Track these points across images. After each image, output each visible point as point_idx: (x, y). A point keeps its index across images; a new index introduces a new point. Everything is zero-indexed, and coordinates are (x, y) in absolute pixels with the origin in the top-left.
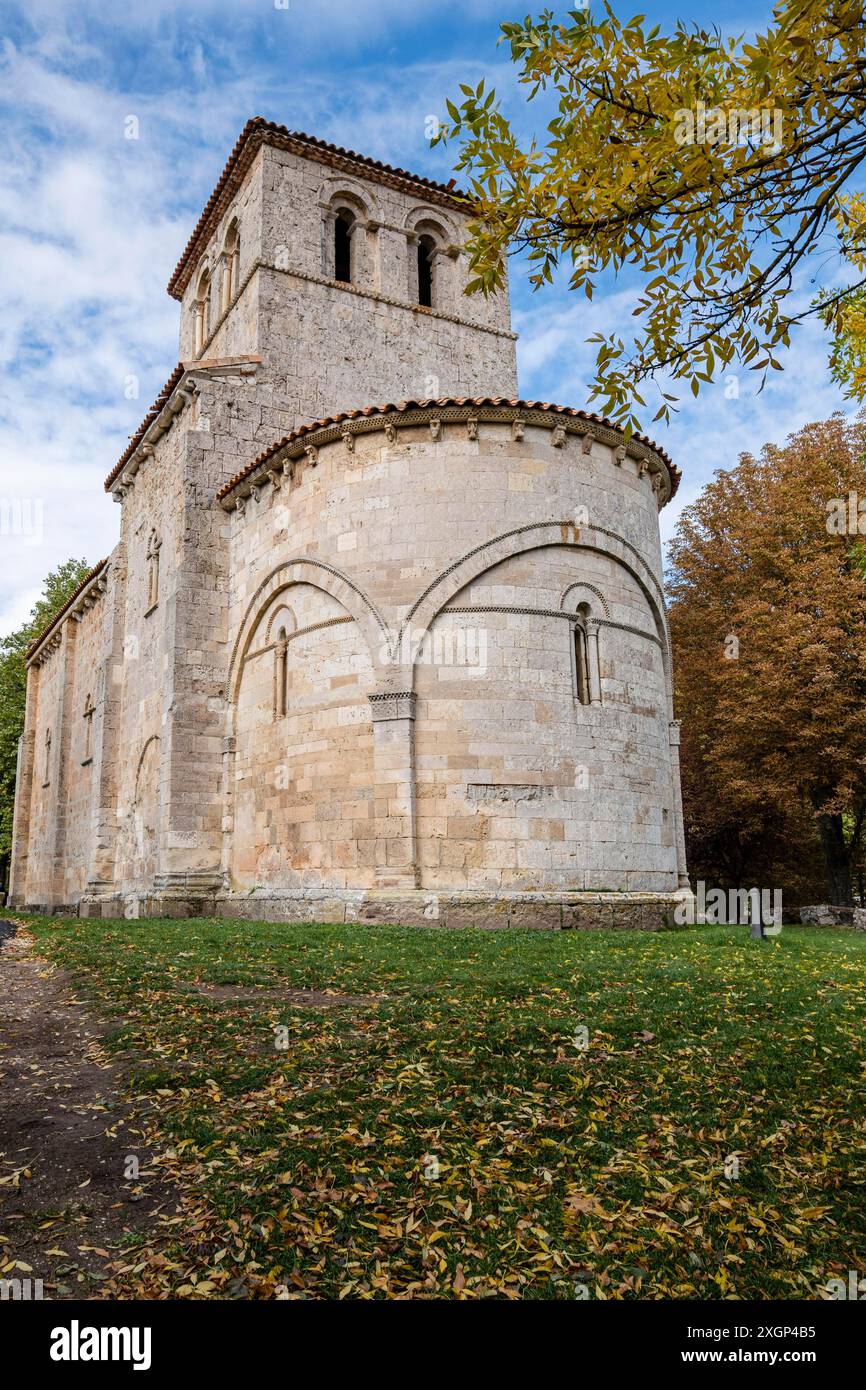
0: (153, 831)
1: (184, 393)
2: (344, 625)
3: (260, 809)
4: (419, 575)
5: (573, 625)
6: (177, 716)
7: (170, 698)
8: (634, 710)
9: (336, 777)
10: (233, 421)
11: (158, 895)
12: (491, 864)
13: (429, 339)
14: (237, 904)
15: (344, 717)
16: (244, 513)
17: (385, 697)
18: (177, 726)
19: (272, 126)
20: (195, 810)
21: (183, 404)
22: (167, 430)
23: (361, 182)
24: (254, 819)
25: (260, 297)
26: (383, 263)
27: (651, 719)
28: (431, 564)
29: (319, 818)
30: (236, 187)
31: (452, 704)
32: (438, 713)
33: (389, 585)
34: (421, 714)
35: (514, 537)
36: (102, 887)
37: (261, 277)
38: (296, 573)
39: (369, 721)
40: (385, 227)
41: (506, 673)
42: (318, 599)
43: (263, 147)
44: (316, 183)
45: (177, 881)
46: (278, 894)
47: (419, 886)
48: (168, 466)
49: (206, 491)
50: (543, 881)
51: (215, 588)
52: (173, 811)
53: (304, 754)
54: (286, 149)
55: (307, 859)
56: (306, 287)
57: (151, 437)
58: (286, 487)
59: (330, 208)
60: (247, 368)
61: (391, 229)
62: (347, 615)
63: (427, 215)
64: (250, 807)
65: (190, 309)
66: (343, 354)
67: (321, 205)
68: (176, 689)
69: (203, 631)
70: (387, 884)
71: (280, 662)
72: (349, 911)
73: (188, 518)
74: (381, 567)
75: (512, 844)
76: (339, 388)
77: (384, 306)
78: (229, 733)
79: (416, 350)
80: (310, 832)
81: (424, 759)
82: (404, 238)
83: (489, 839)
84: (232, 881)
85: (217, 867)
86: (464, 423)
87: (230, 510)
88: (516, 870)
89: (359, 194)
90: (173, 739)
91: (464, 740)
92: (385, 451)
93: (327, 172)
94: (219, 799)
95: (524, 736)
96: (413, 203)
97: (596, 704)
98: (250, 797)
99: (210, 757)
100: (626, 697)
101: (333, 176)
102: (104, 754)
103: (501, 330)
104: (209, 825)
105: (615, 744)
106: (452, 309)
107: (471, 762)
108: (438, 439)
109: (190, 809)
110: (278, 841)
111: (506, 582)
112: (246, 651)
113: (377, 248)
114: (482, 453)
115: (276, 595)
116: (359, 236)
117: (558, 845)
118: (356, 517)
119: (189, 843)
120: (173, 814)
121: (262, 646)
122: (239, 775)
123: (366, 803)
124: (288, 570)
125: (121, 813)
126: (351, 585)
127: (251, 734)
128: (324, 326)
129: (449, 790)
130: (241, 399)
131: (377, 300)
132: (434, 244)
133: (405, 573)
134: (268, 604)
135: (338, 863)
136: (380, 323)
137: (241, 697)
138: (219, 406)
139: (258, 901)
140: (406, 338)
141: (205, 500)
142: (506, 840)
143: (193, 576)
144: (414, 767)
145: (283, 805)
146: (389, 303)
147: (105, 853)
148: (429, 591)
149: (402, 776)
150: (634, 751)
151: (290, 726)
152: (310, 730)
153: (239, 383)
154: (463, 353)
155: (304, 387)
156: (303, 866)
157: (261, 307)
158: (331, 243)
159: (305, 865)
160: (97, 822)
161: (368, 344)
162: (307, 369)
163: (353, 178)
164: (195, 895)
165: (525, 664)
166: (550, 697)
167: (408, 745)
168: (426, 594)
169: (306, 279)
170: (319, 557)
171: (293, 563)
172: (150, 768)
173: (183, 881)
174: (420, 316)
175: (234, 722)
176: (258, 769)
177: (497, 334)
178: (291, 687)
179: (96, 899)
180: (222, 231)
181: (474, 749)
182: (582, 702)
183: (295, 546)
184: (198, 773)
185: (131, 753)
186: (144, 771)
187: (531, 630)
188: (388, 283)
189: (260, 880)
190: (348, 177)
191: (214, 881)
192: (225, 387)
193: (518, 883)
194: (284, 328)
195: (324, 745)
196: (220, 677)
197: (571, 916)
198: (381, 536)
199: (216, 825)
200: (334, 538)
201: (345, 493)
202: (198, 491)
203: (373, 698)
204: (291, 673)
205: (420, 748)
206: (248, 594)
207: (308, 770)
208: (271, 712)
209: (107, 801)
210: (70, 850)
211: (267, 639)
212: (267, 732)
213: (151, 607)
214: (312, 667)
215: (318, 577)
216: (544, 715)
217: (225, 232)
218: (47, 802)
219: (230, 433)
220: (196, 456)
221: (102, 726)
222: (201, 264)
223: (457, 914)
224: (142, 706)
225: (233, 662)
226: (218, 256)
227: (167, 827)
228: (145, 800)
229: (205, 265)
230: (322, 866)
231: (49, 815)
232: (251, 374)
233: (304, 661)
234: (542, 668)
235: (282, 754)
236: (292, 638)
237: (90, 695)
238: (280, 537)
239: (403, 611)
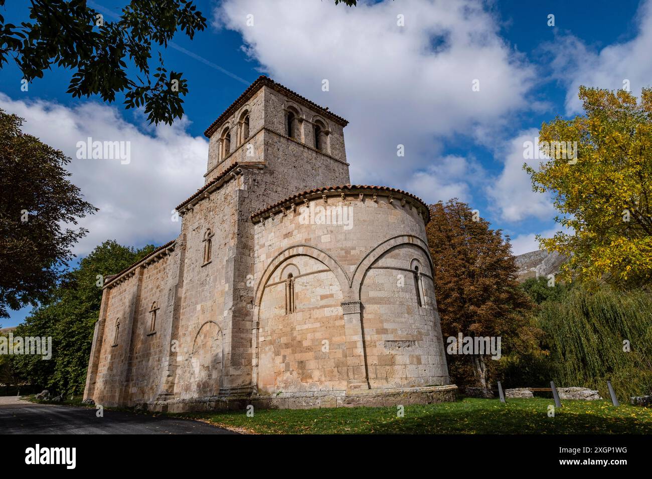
1: (234, 174)
2: (326, 273)
3: (277, 354)
4: (359, 253)
5: (415, 275)
6: (234, 312)
7: (231, 304)
9: (326, 339)
10: (256, 187)
11: (224, 399)
12: (397, 376)
13: (321, 162)
15: (327, 312)
16: (264, 224)
17: (348, 304)
18: (234, 317)
19: (269, 79)
20: (241, 356)
21: (233, 178)
22: (218, 188)
23: (297, 103)
24: (273, 359)
25: (264, 140)
26: (305, 133)
28: (363, 249)
29: (316, 358)
30: (248, 99)
31: (376, 307)
32: (370, 310)
33: (347, 257)
34: (364, 311)
35: (393, 240)
36: (168, 397)
37: (265, 133)
38: (301, 250)
39: (341, 314)
40: (305, 120)
41: (394, 294)
42: (312, 262)
43: (264, 87)
44: (282, 102)
45: (234, 391)
46: (297, 395)
47: (370, 388)
49: (246, 214)
50: (416, 382)
51: (249, 256)
53: (307, 329)
54: (273, 88)
55: (311, 377)
56: (280, 138)
57: (210, 191)
58: (291, 215)
59: (286, 111)
60: (261, 166)
61: (307, 121)
62: (326, 268)
63: (318, 118)
64: (270, 354)
65: (217, 142)
66: (293, 165)
67: (284, 110)
68: (234, 300)
69: (244, 274)
70: (355, 387)
71: (288, 288)
72: (339, 401)
73: (238, 225)
74: (342, 249)
75: (404, 367)
76: (292, 177)
77: (306, 149)
78: (256, 319)
79: (317, 166)
80: (312, 365)
81: (365, 330)
82: (311, 125)
83: (395, 365)
84: (259, 390)
85: (250, 384)
86: (372, 195)
87: (255, 223)
88: (406, 378)
89: (296, 108)
90: (233, 322)
91: (382, 322)
92: (341, 204)
93: (286, 98)
94: (251, 350)
95: (403, 320)
96: (314, 113)
97: (423, 306)
98: (270, 349)
99: (247, 331)
100: (432, 304)
101: (288, 100)
102: (172, 330)
103: (343, 162)
104: (246, 363)
105: (431, 323)
106: (328, 152)
107: (384, 331)
108: (363, 200)
109: (239, 356)
110: (291, 369)
111: (391, 257)
112: (266, 282)
113: (302, 127)
114: (378, 207)
115: (286, 259)
116: (296, 122)
117: (420, 366)
118: (329, 229)
119: (238, 372)
120: (232, 358)
121: (277, 280)
122: (262, 339)
123: (341, 351)
124: (295, 249)
125: (180, 359)
126: (329, 256)
127: (270, 321)
128: (287, 154)
129: (377, 344)
130: (259, 178)
131: (304, 146)
132: (320, 129)
133: (353, 252)
134: (281, 263)
136: (305, 154)
137: (263, 303)
138: (250, 180)
139: (284, 399)
140: (314, 161)
141: (245, 218)
142: (401, 365)
143: (241, 250)
144: (363, 334)
145: (294, 352)
146: (308, 148)
147: (170, 379)
148: (363, 260)
149: (358, 338)
151: (297, 317)
152: (310, 318)
153: (257, 172)
154: (332, 169)
155: (280, 176)
156: (308, 381)
157: (265, 144)
158: (287, 123)
159: (310, 381)
160: (167, 363)
161: (301, 162)
162: (281, 169)
163: (295, 102)
164: (242, 398)
165: (400, 290)
166: (412, 304)
167: (360, 325)
168: (362, 261)
169: (280, 135)
170: (312, 243)
171: (298, 246)
172: (205, 336)
173: (236, 391)
174: (317, 153)
175: (259, 315)
176: (275, 336)
178: (297, 299)
179: (165, 403)
181: (386, 326)
182: (420, 306)
183: (298, 238)
184: (242, 338)
185: (190, 329)
186: (201, 338)
188: (307, 140)
190: (293, 101)
191: (249, 390)
193: (408, 384)
194: (272, 153)
195: (318, 325)
196: (252, 294)
197: (431, 398)
198: (341, 237)
199: (250, 363)
200: (319, 237)
202: (242, 214)
203: (343, 304)
204: (298, 293)
205: (365, 325)
206: (268, 257)
207: (309, 336)
208: (284, 310)
210: (135, 378)
211: (280, 278)
212: (281, 319)
213: (206, 262)
214: (310, 291)
215: (313, 253)
216: (409, 312)
217: (240, 114)
218: (115, 355)
219: (254, 192)
220: (242, 200)
221: (172, 317)
222: (224, 125)
223: (388, 400)
224: (199, 307)
225: (258, 288)
226: (235, 123)
227: (229, 365)
228: (201, 352)
229: (226, 125)
230: (319, 380)
231: (117, 360)
232: (262, 169)
233: (304, 288)
234: (406, 292)
235: (293, 329)
236: (296, 277)
237: (155, 302)
238: (288, 235)
239: (353, 268)
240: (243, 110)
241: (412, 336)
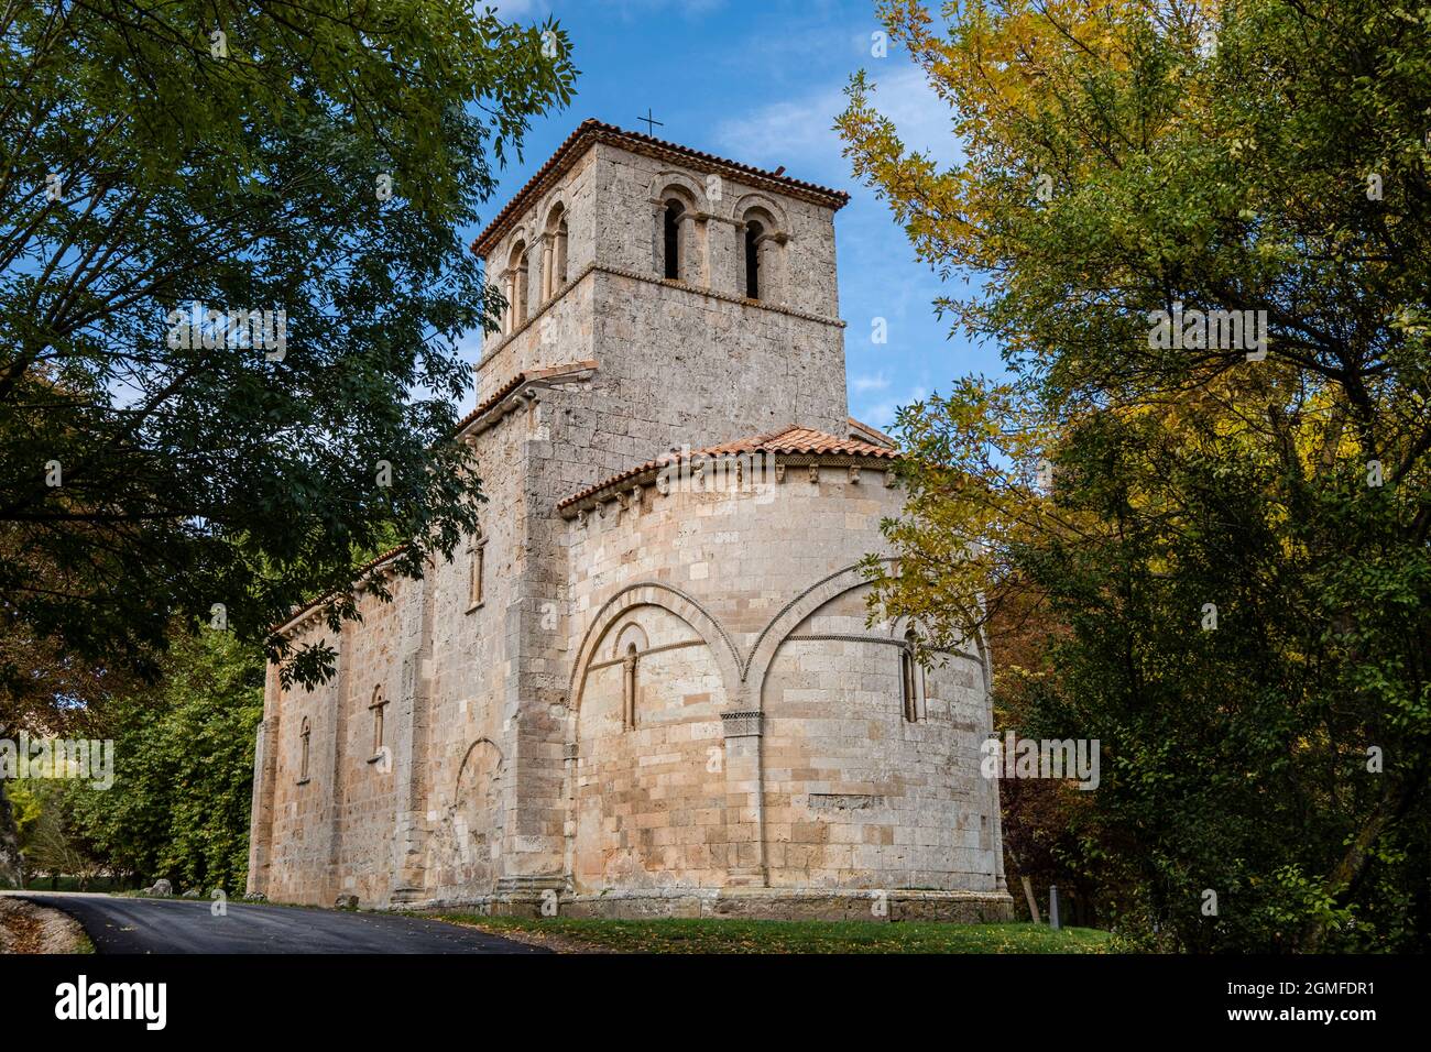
0: (483, 835)
1: (521, 399)
2: (696, 647)
3: (608, 813)
4: (766, 605)
5: (902, 650)
6: (522, 723)
7: (515, 705)
8: (955, 727)
9: (689, 786)
10: (571, 429)
11: (504, 898)
12: (829, 865)
13: (757, 333)
14: (584, 906)
15: (696, 731)
16: (586, 525)
17: (735, 716)
18: (523, 733)
19: (607, 127)
20: (539, 814)
21: (518, 406)
22: (494, 425)
23: (691, 173)
24: (601, 824)
25: (595, 301)
26: (712, 256)
27: (972, 734)
28: (776, 596)
29: (673, 824)
30: (562, 174)
31: (796, 723)
32: (783, 729)
33: (739, 614)
34: (768, 731)
35: (850, 572)
36: (413, 895)
37: (595, 279)
38: (649, 595)
39: (721, 736)
40: (714, 218)
41: (843, 695)
42: (670, 621)
43: (596, 146)
44: (645, 179)
45: (524, 884)
46: (634, 894)
47: (767, 885)
48: (496, 462)
49: (547, 501)
50: (874, 880)
51: (556, 596)
52: (519, 815)
53: (658, 765)
54: (619, 146)
55: (661, 861)
56: (638, 287)
57: (475, 430)
58: (635, 511)
59: (659, 203)
60: (584, 374)
61: (720, 220)
62: (695, 638)
63: (756, 202)
64: (597, 813)
65: (500, 277)
66: (674, 353)
67: (652, 201)
68: (521, 698)
69: (545, 640)
70: (739, 883)
71: (628, 675)
72: (705, 908)
73: (530, 528)
74: (731, 597)
75: (848, 847)
76: (671, 388)
77: (713, 302)
78: (570, 737)
80: (664, 837)
81: (770, 772)
82: (733, 228)
83: (828, 843)
84: (577, 885)
85: (559, 871)
86: (806, 468)
87: (569, 519)
88: (851, 870)
89: (689, 186)
90: (520, 745)
91: (806, 755)
93: (657, 166)
94: (562, 804)
95: (858, 751)
96: (741, 190)
97: (921, 722)
98: (595, 803)
99: (553, 764)
100: (948, 715)
101: (663, 170)
102: (414, 754)
103: (829, 318)
104: (552, 830)
105: (938, 758)
106: (781, 298)
107: (812, 774)
108: (782, 481)
109: (535, 814)
110: (629, 845)
111: (843, 613)
112: (590, 660)
113: (706, 239)
114: (822, 495)
115: (625, 612)
116: (688, 227)
117: (888, 848)
118: (707, 549)
119: (535, 847)
120: (520, 819)
121: (609, 658)
122: (582, 781)
123: (718, 811)
124: (640, 591)
125: (432, 816)
126: (703, 612)
127: (596, 743)
128: (656, 326)
129: (793, 799)
130: (578, 405)
131: (707, 295)
132: (762, 229)
133: (754, 603)
134: (616, 619)
135: (692, 865)
136: (710, 319)
137: (583, 704)
138: (558, 414)
139: (613, 901)
140: (735, 332)
141: (545, 509)
142: (842, 844)
143: (535, 585)
144: (761, 779)
145: (635, 812)
146: (718, 298)
147: (416, 858)
148: (775, 621)
149: (751, 787)
150: (956, 763)
151: (642, 738)
152: (664, 742)
153: (576, 390)
154: (791, 344)
155: (637, 390)
156: (657, 867)
157: (596, 311)
158: (661, 237)
159: (660, 868)
160: (407, 825)
161: (698, 341)
162: (641, 371)
163: (683, 170)
165: (859, 687)
166: (882, 717)
167: (757, 759)
168: (772, 624)
169: (639, 279)
170: (672, 581)
171: (645, 585)
172: (477, 771)
173: (529, 884)
174: (749, 309)
175: (576, 729)
176: (605, 776)
177: (825, 323)
178: (642, 701)
179: (408, 907)
180: (543, 209)
181: (815, 763)
182: (909, 720)
183: (647, 566)
184: (540, 779)
185: (448, 754)
186: (468, 775)
187: (865, 656)
188: (717, 275)
189: (609, 882)
190: (677, 169)
191: (557, 885)
192: (564, 395)
193: (854, 883)
194: (618, 331)
195: (677, 757)
196: (562, 685)
197: (899, 910)
198: (731, 568)
199: (559, 830)
200: (686, 567)
201: (697, 525)
202: (539, 500)
203: (725, 716)
204: (643, 689)
205: (767, 762)
206: (593, 603)
207: (661, 779)
208: (620, 723)
209: (417, 803)
210: (349, 856)
211: (615, 652)
212: (615, 742)
213: (475, 604)
214: (665, 684)
215: (672, 602)
216: (875, 733)
217: (547, 212)
218: (306, 802)
219: (567, 442)
220: (537, 466)
221: (411, 724)
222: (513, 234)
223: (800, 909)
224: (463, 706)
225: (575, 670)
226: (538, 234)
227: (514, 831)
228: (470, 803)
229: (519, 236)
230: (676, 868)
231: (310, 816)
232: (588, 380)
233: (656, 677)
234: (874, 690)
235: (634, 764)
236: (642, 654)
237: (378, 686)
238: (628, 557)
239: (752, 638)
240: (553, 203)
241: (877, 786)
